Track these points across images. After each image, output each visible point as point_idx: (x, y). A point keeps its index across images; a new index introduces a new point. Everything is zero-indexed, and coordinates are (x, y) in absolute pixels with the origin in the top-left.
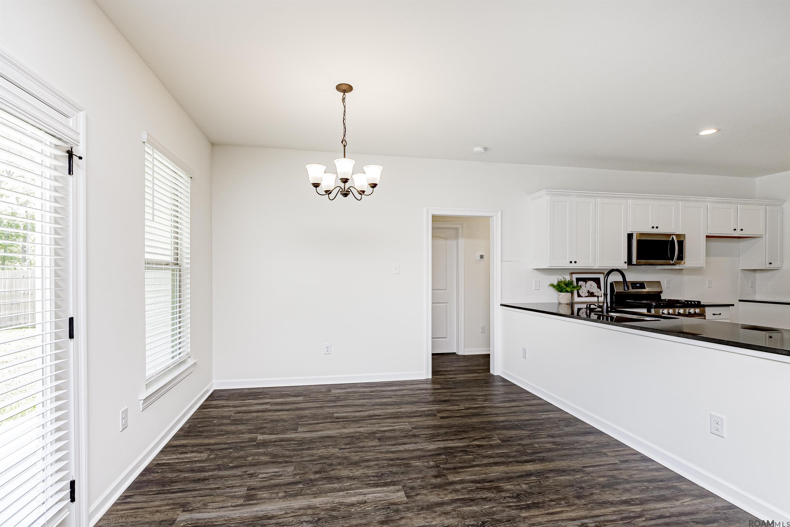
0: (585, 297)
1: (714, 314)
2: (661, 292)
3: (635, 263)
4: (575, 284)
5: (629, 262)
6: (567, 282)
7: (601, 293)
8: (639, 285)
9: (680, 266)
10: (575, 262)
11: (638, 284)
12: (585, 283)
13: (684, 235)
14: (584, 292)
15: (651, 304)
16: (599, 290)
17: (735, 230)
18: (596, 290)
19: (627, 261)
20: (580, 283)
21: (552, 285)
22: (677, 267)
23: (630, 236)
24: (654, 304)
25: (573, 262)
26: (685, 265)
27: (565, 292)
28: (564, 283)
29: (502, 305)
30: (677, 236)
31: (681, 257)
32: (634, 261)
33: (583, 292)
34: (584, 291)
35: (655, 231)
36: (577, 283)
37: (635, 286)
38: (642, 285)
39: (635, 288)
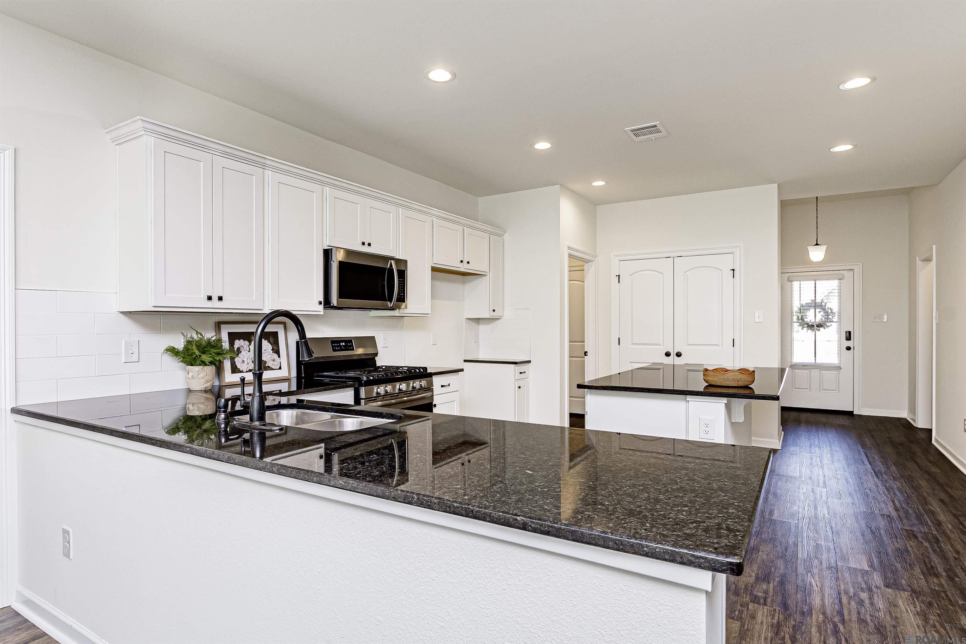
0: (247, 372)
1: (442, 386)
2: (376, 354)
3: (335, 305)
4: (226, 345)
5: (327, 303)
6: (204, 343)
7: (279, 362)
8: (344, 344)
9: (401, 311)
10: (220, 299)
11: (342, 341)
12: (247, 343)
13: (406, 261)
14: (246, 363)
15: (360, 378)
16: (275, 356)
17: (462, 261)
18: (269, 356)
19: (322, 300)
20: (238, 343)
21: (172, 351)
22: (396, 313)
23: (327, 254)
24: (365, 378)
25: (215, 298)
26: (407, 311)
27: (200, 365)
28: (198, 347)
29: (16, 411)
30: (398, 261)
31: (402, 299)
32: (334, 300)
33: (243, 361)
34: (245, 360)
35: (365, 249)
36: (232, 344)
37: (338, 346)
38: (349, 344)
39: (338, 350)
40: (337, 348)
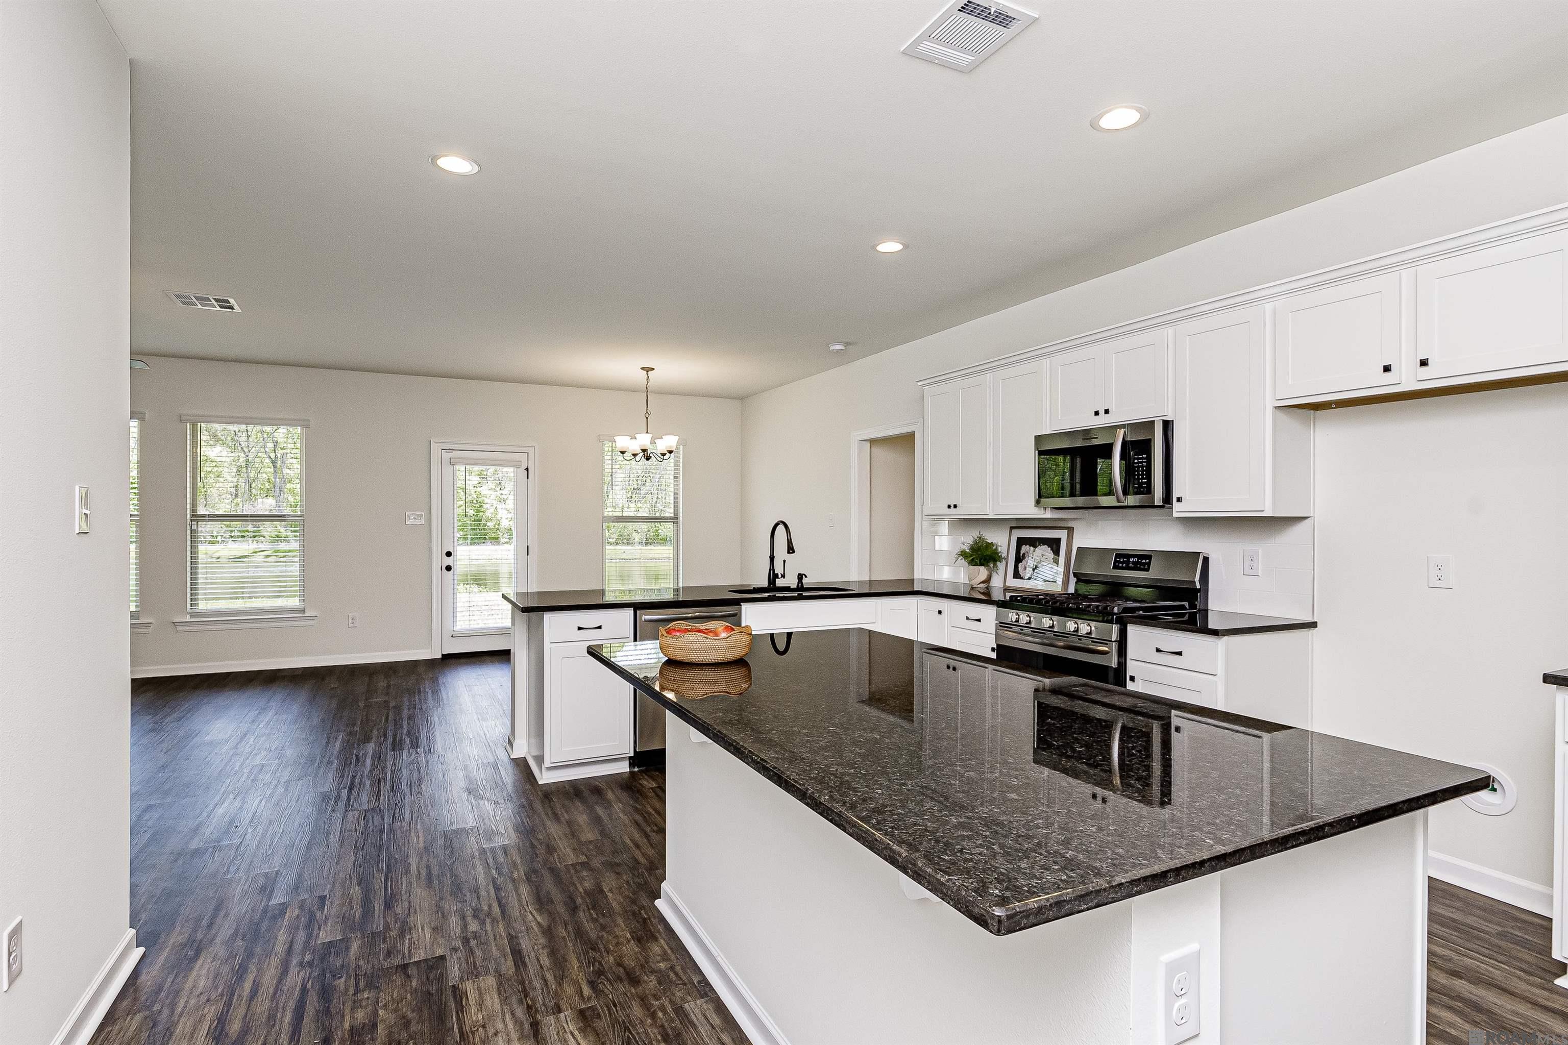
8: (1135, 559)
10: (957, 506)
11: (1134, 556)
17: (1388, 369)
25: (952, 507)
37: (1123, 562)
38: (1144, 561)
39: (1122, 568)
40: (1120, 565)
